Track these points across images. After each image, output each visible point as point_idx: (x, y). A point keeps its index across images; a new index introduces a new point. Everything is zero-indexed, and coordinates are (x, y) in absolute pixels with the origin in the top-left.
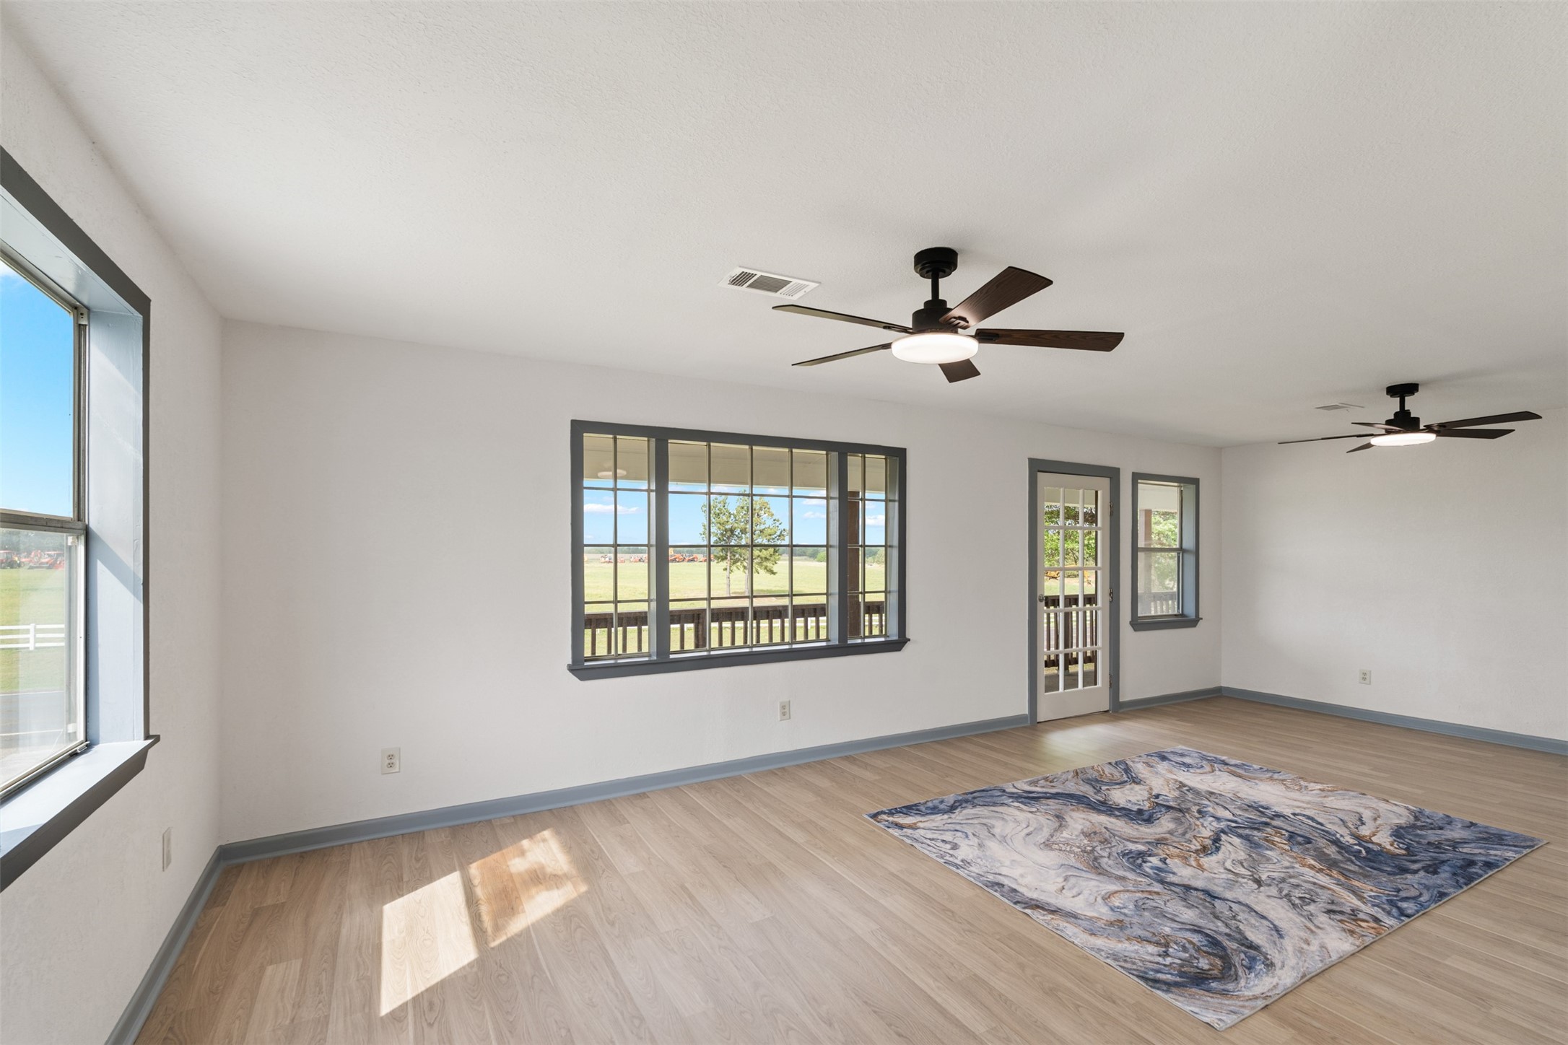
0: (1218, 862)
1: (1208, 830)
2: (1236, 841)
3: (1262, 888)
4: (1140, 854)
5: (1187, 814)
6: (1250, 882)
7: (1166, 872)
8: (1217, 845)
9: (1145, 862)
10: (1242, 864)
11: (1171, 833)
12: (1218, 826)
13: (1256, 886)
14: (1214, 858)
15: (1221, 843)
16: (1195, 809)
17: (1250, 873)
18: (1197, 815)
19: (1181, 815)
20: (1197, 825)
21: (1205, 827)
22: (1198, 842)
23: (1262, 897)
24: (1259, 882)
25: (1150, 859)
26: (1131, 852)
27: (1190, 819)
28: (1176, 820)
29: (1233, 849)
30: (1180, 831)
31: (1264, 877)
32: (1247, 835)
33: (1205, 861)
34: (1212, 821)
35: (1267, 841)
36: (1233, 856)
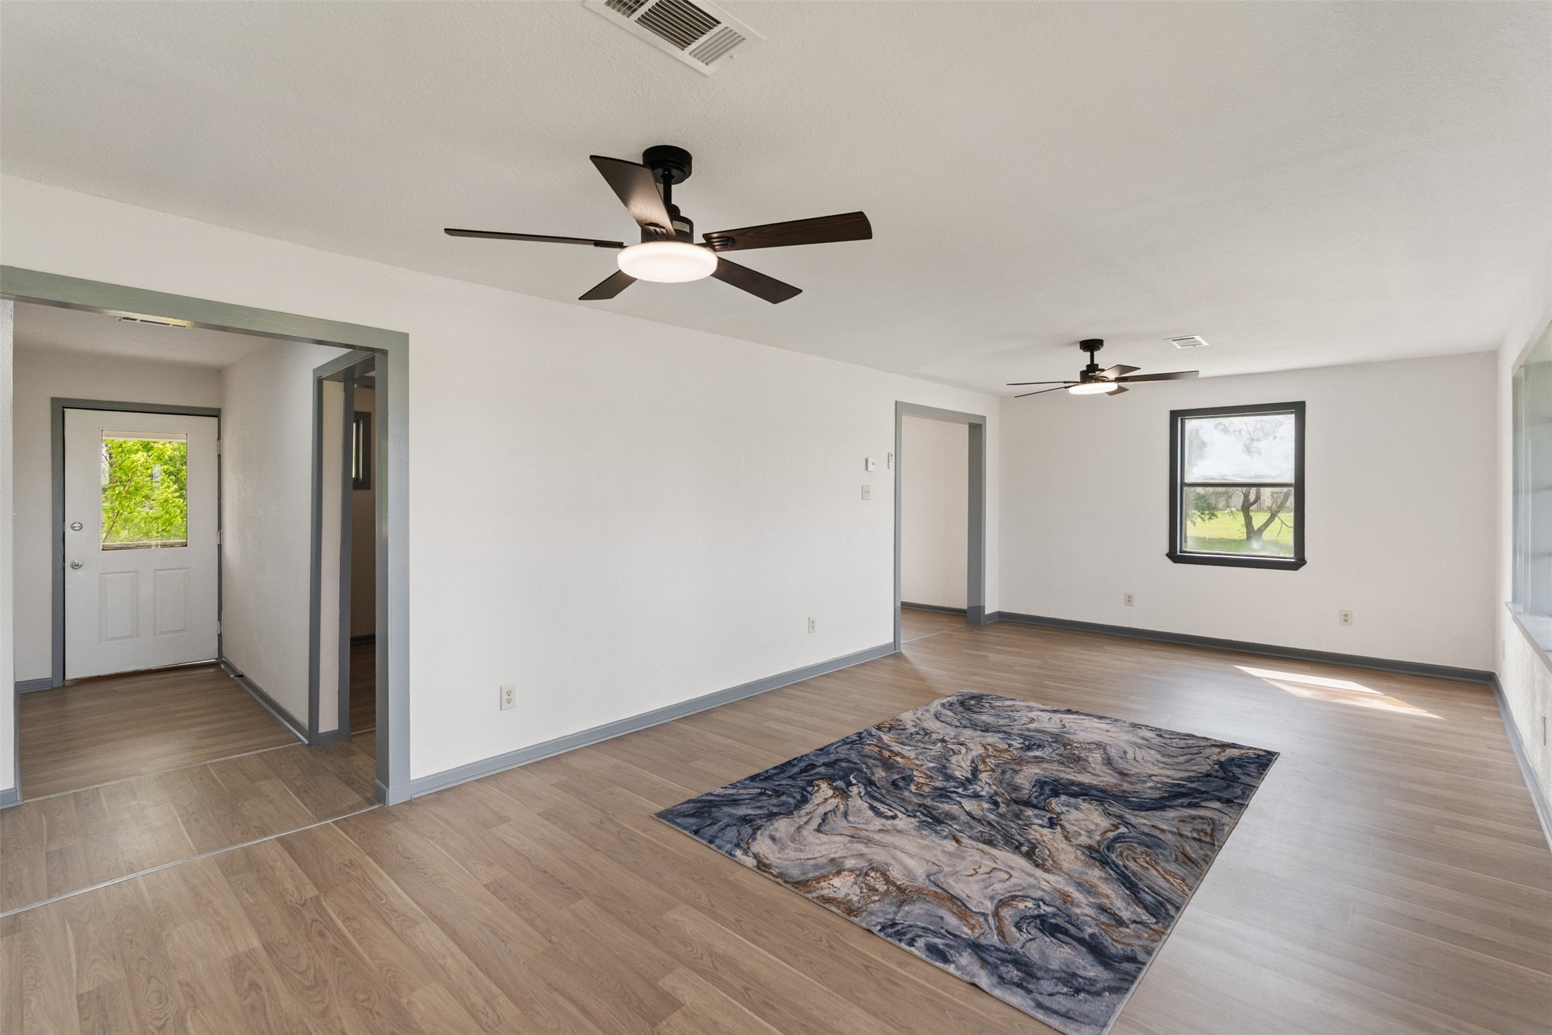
0: (971, 750)
1: (984, 781)
2: (958, 774)
3: (941, 737)
4: (1029, 749)
5: (1008, 797)
6: (949, 740)
7: (1005, 738)
8: (973, 765)
9: (1022, 743)
10: (954, 752)
11: (1016, 772)
12: (975, 786)
13: (945, 738)
14: (974, 753)
15: (970, 768)
16: (1003, 809)
17: (949, 746)
18: (999, 799)
19: (1014, 796)
20: (994, 784)
21: (987, 783)
22: (989, 766)
23: (941, 732)
24: (943, 741)
25: (1021, 746)
26: (1037, 749)
27: (1003, 791)
28: (1017, 788)
29: (960, 767)
30: (1008, 775)
31: (939, 744)
32: (947, 780)
33: (981, 751)
34: (981, 791)
35: (931, 777)
36: (960, 757)
